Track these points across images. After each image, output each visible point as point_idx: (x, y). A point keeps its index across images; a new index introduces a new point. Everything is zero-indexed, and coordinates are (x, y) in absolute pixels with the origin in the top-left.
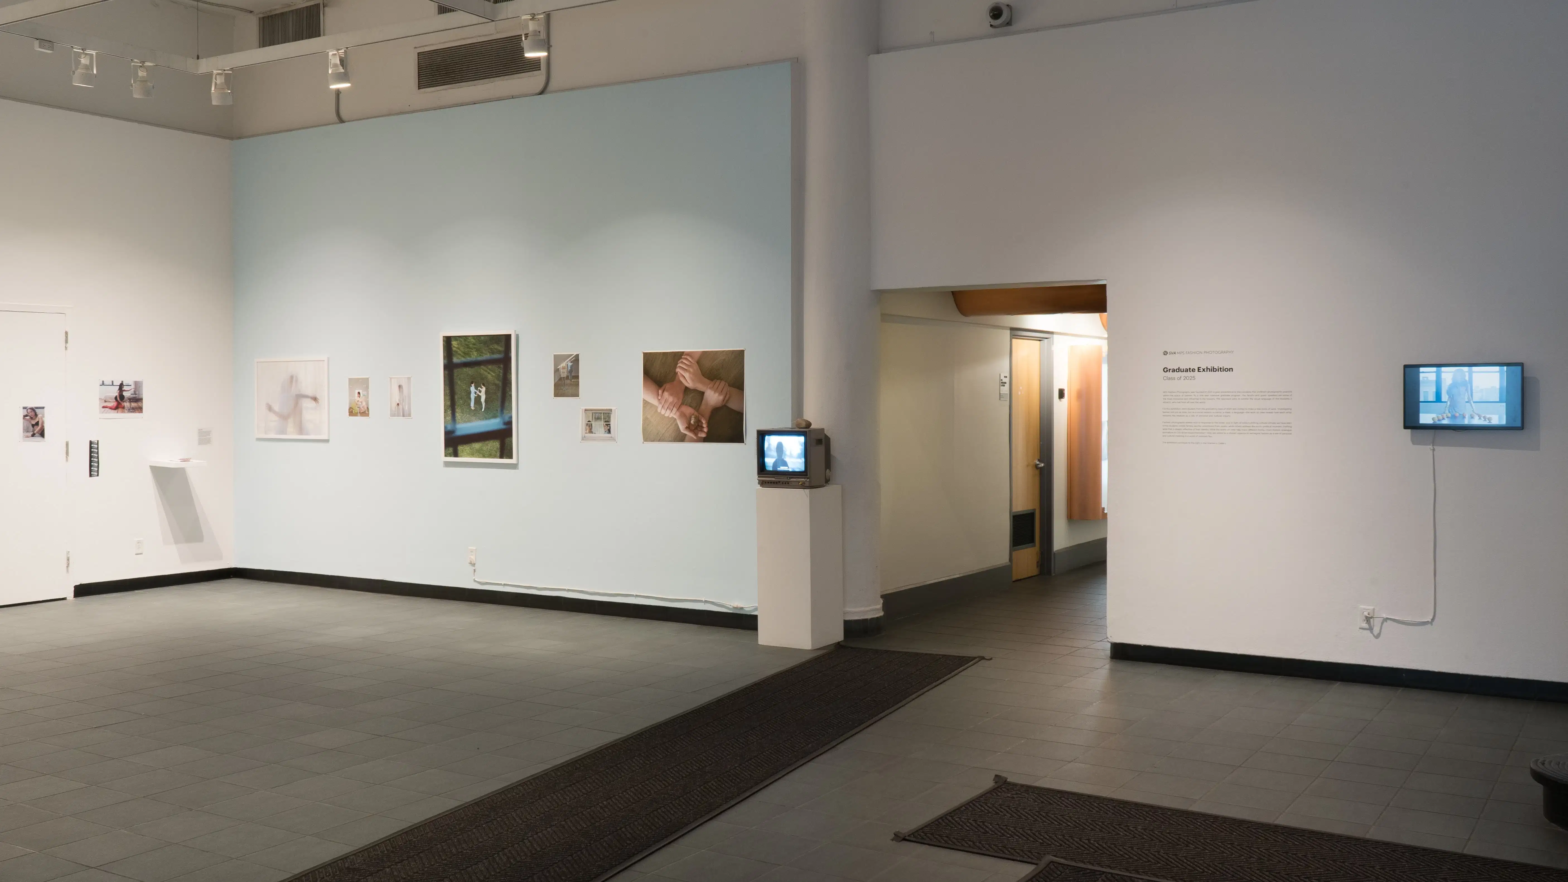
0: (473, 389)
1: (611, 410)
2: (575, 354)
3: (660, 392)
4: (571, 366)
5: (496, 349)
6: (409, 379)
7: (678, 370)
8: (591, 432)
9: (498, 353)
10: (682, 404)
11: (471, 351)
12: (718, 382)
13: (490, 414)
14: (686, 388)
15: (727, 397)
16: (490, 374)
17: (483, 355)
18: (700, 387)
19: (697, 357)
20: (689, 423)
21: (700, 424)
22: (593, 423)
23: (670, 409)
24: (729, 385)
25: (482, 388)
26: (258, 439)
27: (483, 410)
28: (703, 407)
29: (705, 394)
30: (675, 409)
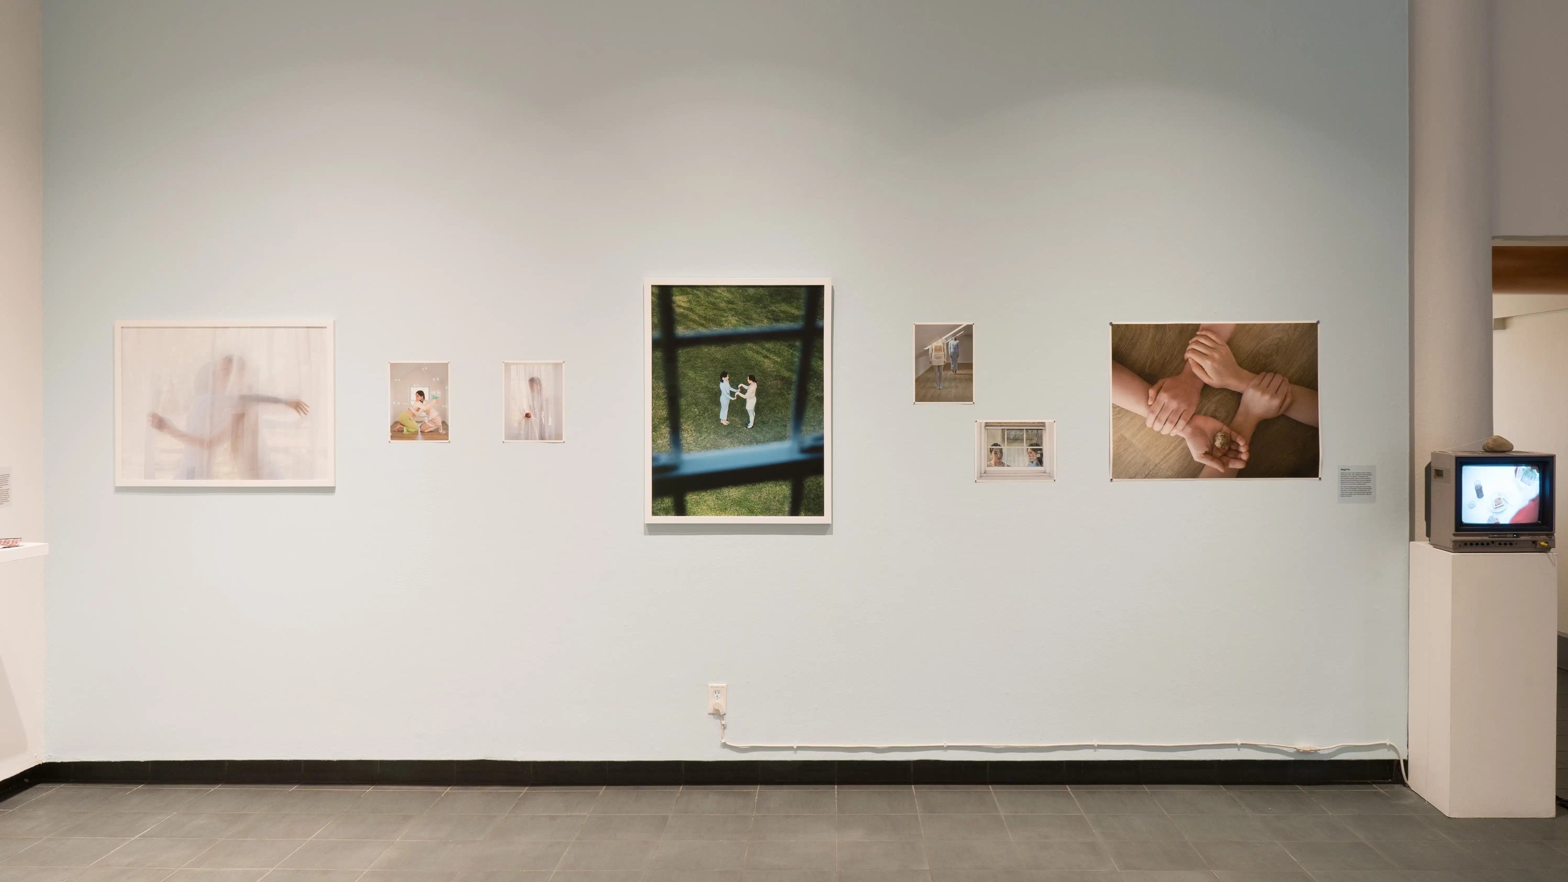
0: (725, 386)
1: (1043, 424)
2: (965, 324)
3: (1152, 392)
4: (956, 347)
5: (783, 312)
6: (557, 366)
7: (1188, 355)
8: (999, 463)
9: (788, 320)
10: (1197, 413)
11: (724, 317)
12: (1269, 377)
13: (767, 432)
14: (1206, 386)
15: (1288, 400)
16: (770, 359)
17: (753, 322)
18: (1234, 384)
19: (1227, 334)
20: (1213, 446)
21: (1233, 447)
22: (1005, 448)
23: (1171, 422)
24: (1290, 382)
25: (748, 385)
26: (120, 490)
27: (750, 425)
28: (1239, 418)
29: (1243, 396)
30: (1182, 423)
